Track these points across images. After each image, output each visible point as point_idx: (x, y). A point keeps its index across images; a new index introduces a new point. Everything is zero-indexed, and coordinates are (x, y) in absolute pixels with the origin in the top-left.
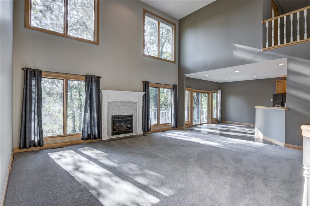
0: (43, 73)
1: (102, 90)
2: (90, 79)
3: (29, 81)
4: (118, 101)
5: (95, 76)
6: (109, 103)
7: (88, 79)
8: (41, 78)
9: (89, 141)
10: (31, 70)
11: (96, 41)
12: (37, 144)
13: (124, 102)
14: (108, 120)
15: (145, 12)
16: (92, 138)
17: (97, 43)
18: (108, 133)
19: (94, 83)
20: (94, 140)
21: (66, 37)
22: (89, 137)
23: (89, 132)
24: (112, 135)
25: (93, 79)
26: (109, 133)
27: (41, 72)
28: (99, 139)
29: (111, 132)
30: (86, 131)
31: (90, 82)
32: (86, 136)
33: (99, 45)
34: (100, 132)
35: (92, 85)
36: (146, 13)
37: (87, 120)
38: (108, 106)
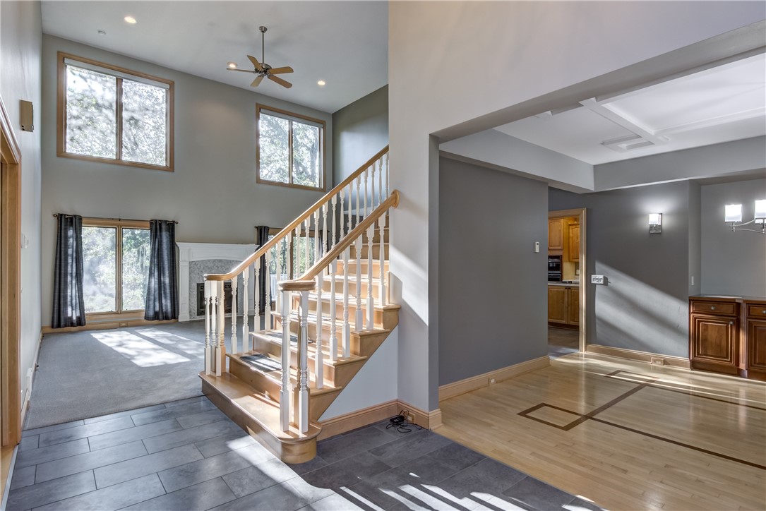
0: (83, 221)
1: (177, 243)
2: (158, 227)
3: (65, 233)
4: (209, 260)
5: (166, 221)
6: (191, 263)
7: (154, 227)
8: (81, 226)
9: (156, 322)
10: (66, 217)
11: (169, 165)
12: (75, 322)
13: (220, 261)
14: (190, 291)
15: (260, 108)
16: (161, 317)
17: (171, 168)
18: (190, 312)
19: (166, 231)
20: (165, 321)
21: (119, 164)
22: (156, 316)
23: (157, 309)
24: (198, 315)
25: (164, 226)
26: (193, 311)
27: (80, 219)
28: (173, 320)
29: (196, 309)
30: (152, 306)
31: (158, 231)
32: (151, 313)
33: (173, 171)
34: (176, 309)
35: (161, 236)
36: (262, 110)
37: (153, 290)
38: (190, 268)
